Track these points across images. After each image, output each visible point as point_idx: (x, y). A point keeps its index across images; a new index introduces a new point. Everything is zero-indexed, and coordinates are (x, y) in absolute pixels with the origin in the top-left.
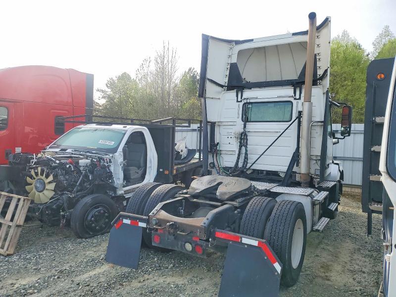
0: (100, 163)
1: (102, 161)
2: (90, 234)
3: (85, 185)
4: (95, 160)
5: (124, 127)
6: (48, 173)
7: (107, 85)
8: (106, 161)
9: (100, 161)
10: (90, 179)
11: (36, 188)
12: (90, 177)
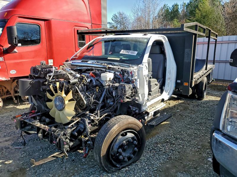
0: (123, 77)
1: (125, 74)
2: (117, 167)
3: (108, 101)
4: (119, 74)
5: (144, 35)
6: (68, 88)
7: (112, 19)
8: (130, 75)
9: (123, 74)
10: (114, 95)
11: (56, 106)
12: (114, 93)
